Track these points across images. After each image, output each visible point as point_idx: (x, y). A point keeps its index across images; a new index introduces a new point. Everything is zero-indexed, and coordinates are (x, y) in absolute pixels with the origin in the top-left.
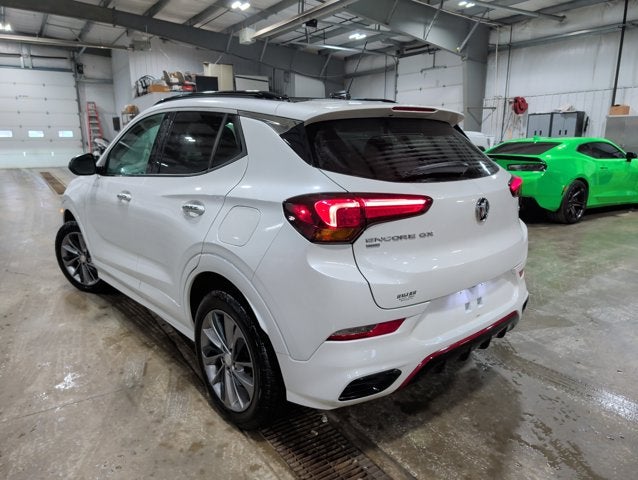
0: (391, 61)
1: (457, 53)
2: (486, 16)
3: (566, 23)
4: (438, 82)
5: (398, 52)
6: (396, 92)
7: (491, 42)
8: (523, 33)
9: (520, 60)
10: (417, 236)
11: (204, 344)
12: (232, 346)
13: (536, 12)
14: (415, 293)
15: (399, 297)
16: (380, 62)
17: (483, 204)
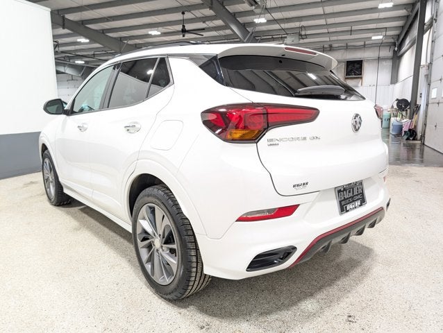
10: (308, 139)
11: (139, 231)
12: (161, 232)
14: (307, 184)
15: (294, 186)
17: (357, 119)
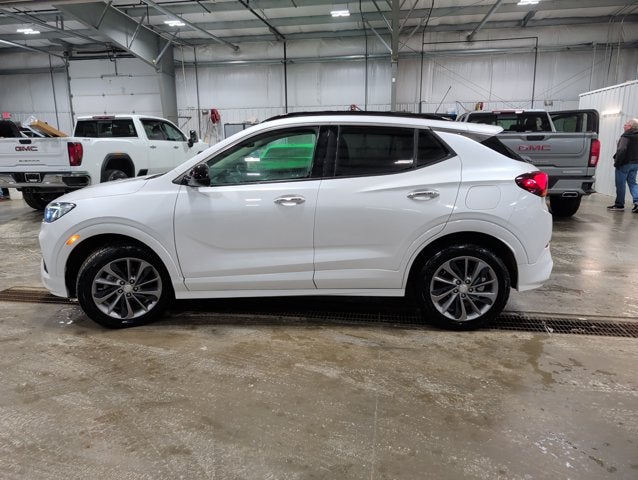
0: (58, 61)
1: (152, 65)
2: (177, 36)
3: (240, 53)
4: (123, 89)
5: (66, 53)
6: (71, 96)
7: (175, 58)
8: (205, 55)
9: (206, 78)
13: (220, 38)
16: (41, 61)
